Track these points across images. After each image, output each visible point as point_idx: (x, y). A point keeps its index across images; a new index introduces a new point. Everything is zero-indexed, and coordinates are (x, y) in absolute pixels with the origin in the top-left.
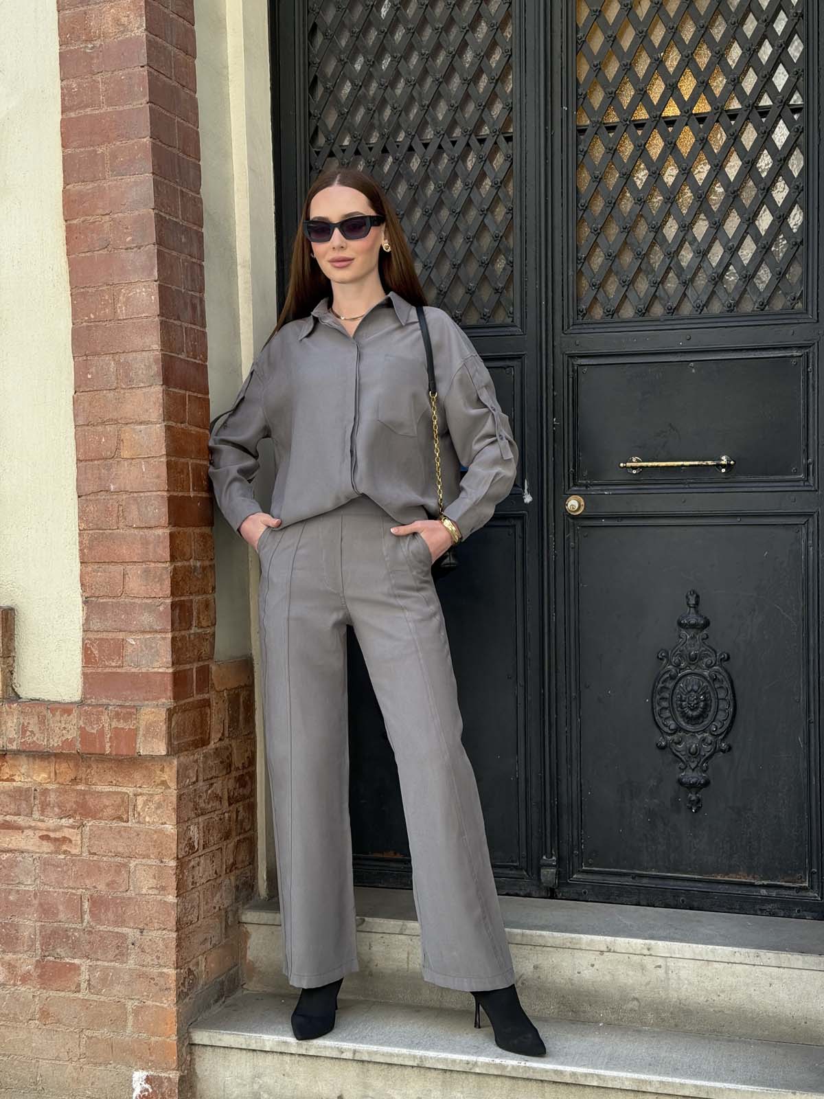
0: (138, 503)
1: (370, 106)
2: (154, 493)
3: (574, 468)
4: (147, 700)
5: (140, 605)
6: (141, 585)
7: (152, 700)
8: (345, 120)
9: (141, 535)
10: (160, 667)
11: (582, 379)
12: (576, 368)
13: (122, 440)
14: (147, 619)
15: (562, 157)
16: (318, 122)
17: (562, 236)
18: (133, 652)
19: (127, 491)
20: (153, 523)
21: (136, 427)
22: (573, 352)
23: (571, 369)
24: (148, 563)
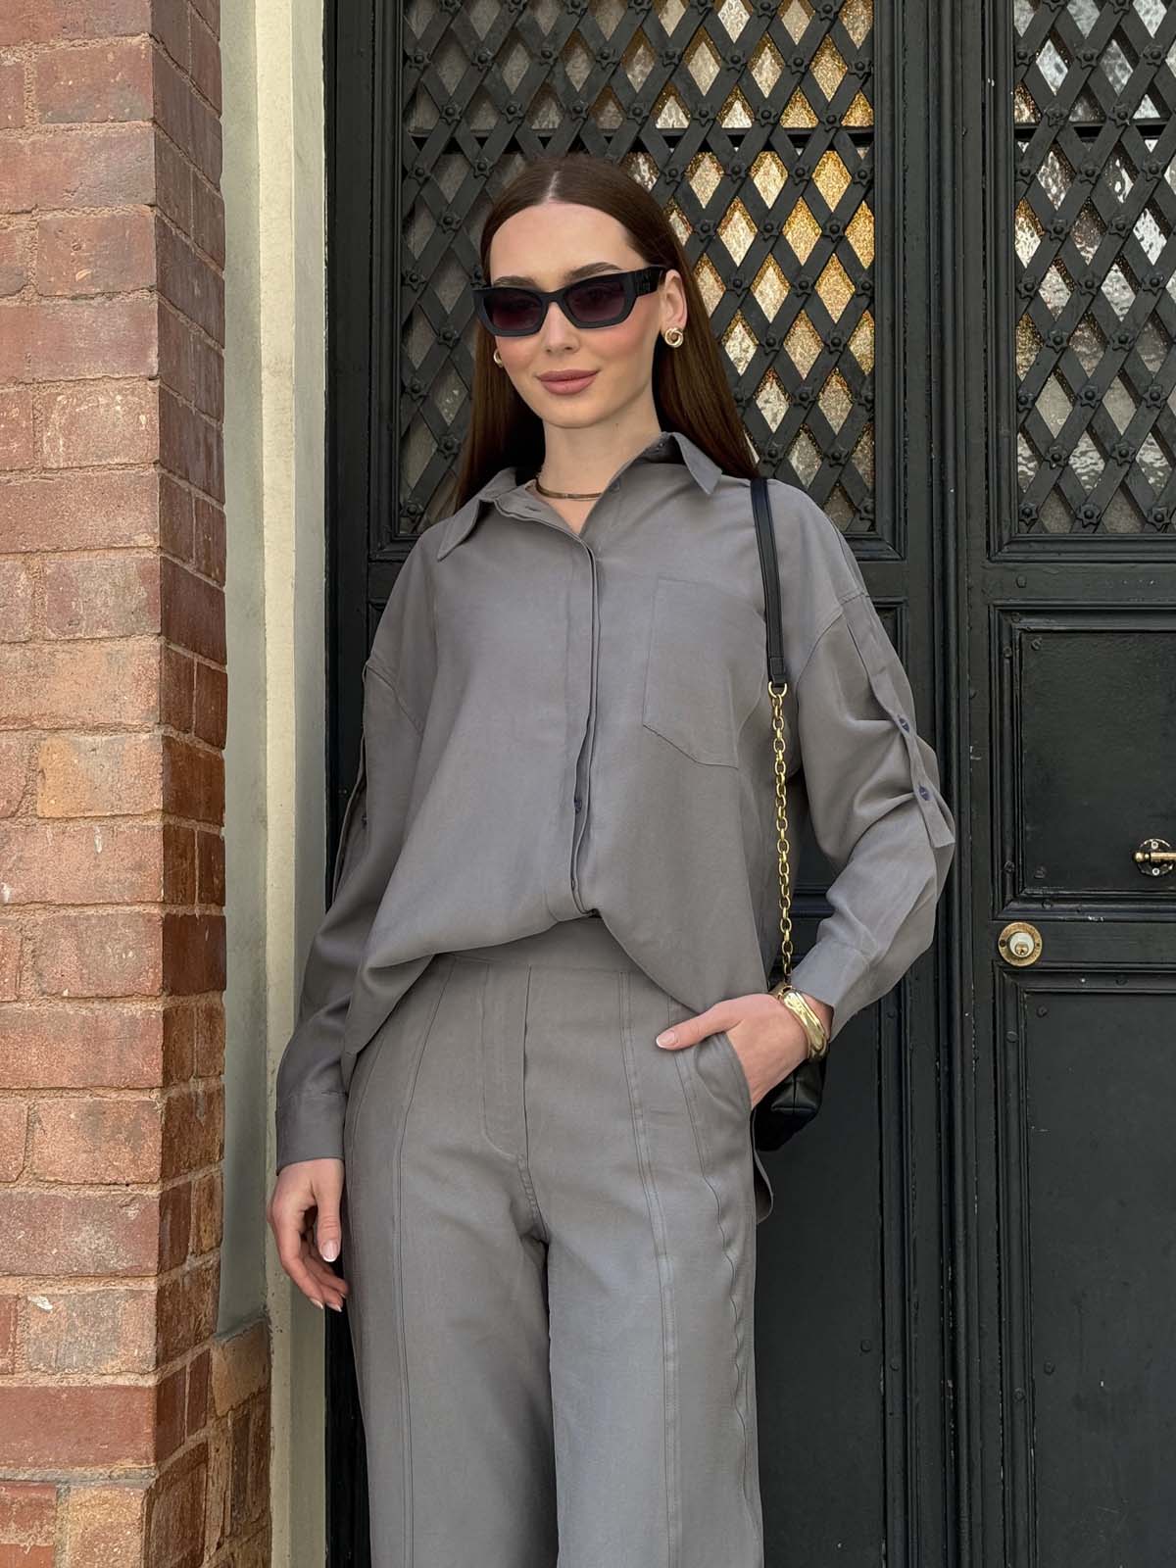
0: (78, 936)
1: (548, 48)
2: (127, 908)
3: (1014, 860)
4: (82, 1463)
5: (73, 1204)
6: (76, 1151)
7: (95, 1463)
8: (486, 74)
9: (85, 1018)
10: (120, 1373)
11: (1030, 662)
12: (1018, 637)
13: (42, 771)
14: (88, 1241)
15: (984, 182)
16: (423, 72)
17: (985, 351)
18: (45, 1330)
19: (50, 903)
20: (117, 988)
21: (82, 739)
22: (1012, 602)
23: (1006, 642)
24: (101, 1092)
